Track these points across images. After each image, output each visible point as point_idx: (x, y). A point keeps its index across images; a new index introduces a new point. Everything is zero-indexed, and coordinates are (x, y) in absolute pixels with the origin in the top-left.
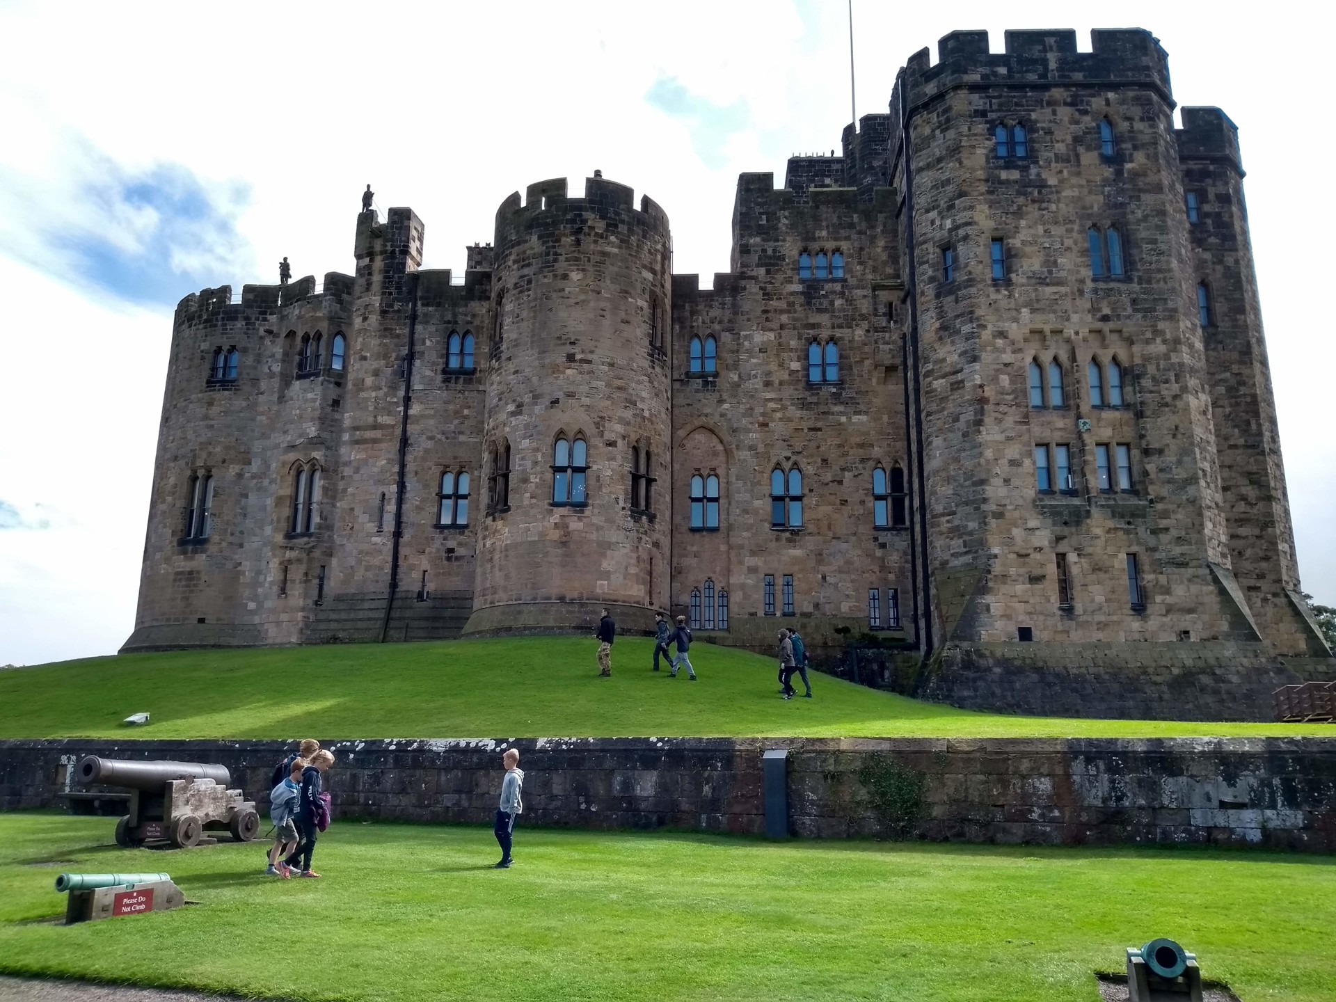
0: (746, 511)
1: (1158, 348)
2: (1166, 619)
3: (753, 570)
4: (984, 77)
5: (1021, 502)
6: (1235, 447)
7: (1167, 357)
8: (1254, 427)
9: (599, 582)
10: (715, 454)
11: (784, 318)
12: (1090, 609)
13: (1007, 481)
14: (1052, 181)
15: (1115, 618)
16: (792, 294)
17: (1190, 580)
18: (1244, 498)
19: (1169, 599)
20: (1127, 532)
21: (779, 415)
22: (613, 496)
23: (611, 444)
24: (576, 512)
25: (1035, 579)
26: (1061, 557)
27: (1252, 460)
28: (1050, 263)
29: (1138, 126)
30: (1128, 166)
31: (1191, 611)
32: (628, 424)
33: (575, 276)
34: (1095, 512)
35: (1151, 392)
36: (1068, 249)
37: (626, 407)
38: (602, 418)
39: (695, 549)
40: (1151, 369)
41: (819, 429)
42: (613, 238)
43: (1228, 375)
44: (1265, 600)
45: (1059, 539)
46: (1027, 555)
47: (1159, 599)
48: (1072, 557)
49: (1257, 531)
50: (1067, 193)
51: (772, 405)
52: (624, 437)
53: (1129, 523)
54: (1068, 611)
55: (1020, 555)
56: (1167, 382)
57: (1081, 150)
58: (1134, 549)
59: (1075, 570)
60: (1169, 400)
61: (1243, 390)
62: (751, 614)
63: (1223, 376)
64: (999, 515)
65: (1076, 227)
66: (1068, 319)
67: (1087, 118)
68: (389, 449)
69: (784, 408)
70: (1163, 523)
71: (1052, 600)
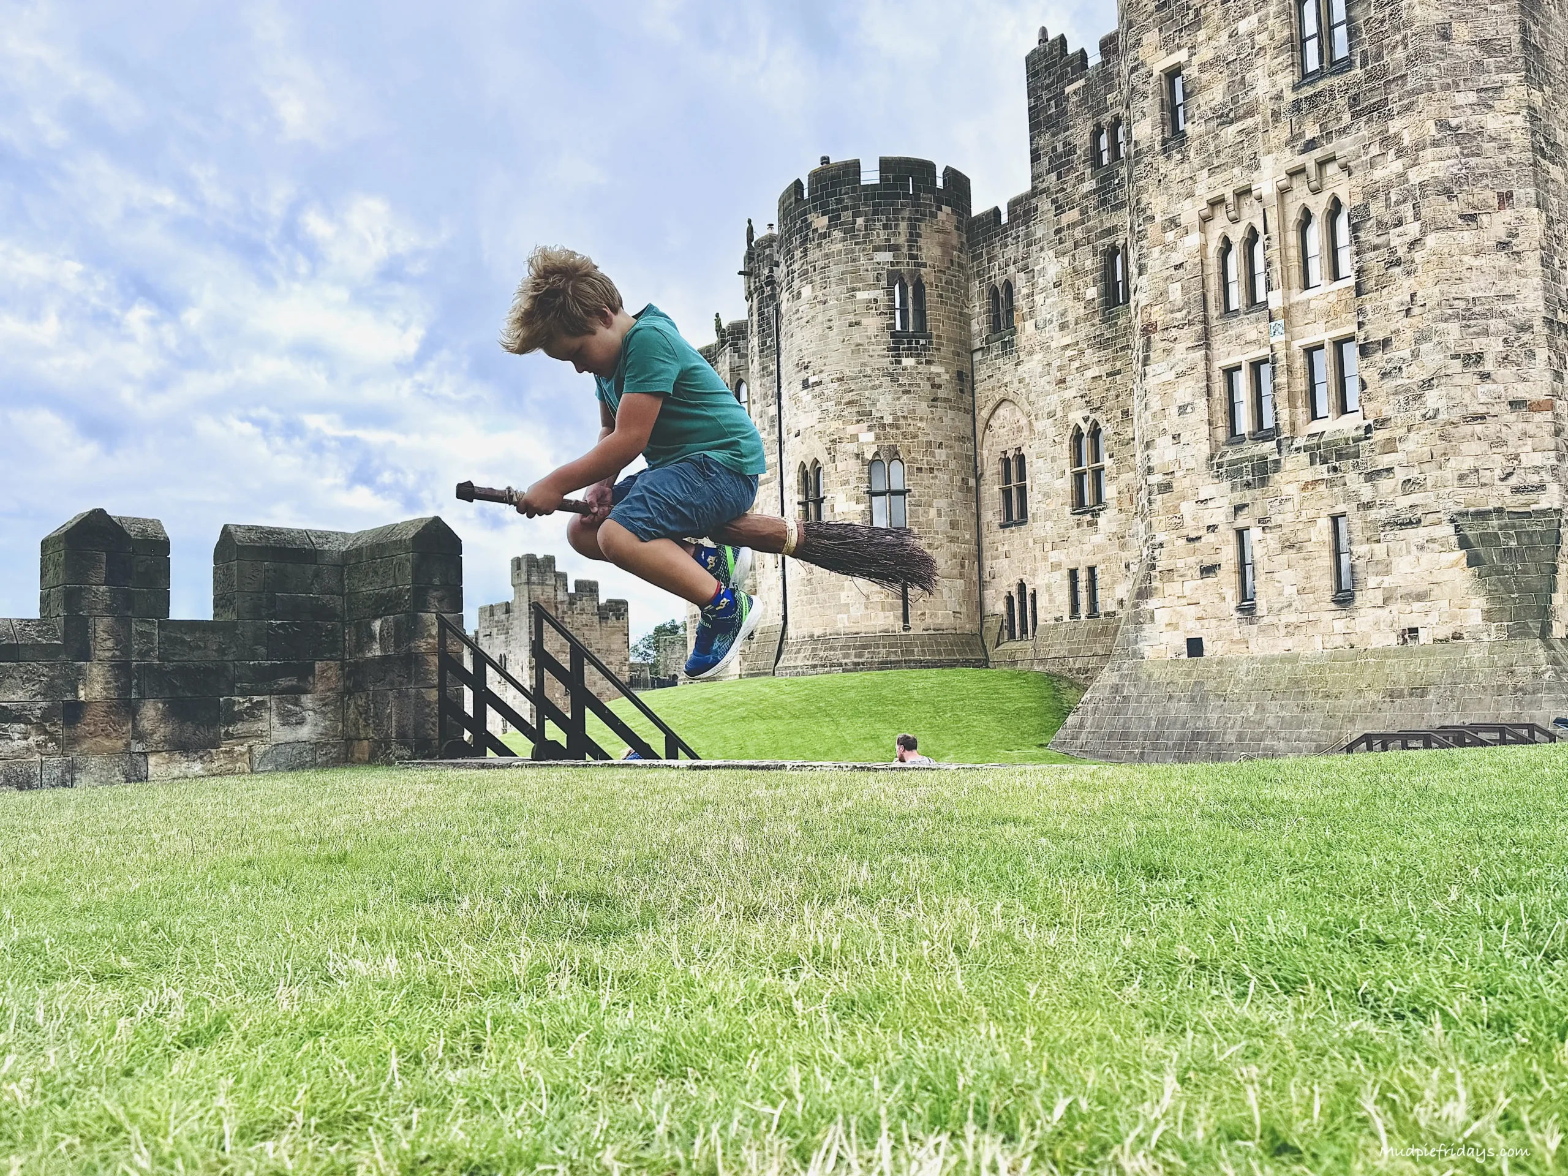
1: (1390, 167)
2: (1383, 613)
3: (1055, 567)
5: (1193, 465)
7: (1402, 179)
9: (839, 616)
10: (1020, 430)
11: (1078, 232)
12: (1277, 606)
13: (1176, 438)
15: (1310, 617)
16: (1085, 196)
17: (1421, 548)
19: (1388, 581)
20: (1330, 483)
21: (1077, 364)
25: (1208, 571)
26: (1240, 533)
28: (1236, 85)
31: (1420, 597)
34: (1288, 462)
35: (1376, 248)
36: (1261, 51)
38: (833, 441)
39: (1006, 548)
41: (1119, 372)
42: (835, 234)
45: (1238, 509)
46: (1198, 538)
48: (1254, 534)
51: (1068, 353)
52: (858, 456)
53: (1335, 469)
54: (1248, 612)
55: (1190, 540)
56: (1400, 222)
58: (1339, 508)
59: (1257, 552)
60: (1402, 253)
62: (1057, 620)
64: (1166, 487)
66: (1258, 167)
69: (1082, 352)
70: (1384, 461)
71: (1229, 598)
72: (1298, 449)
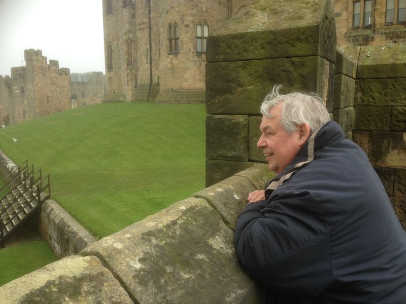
22: (188, 48)
23: (187, 26)
32: (194, 15)
38: (183, 15)
52: (192, 22)
72: (381, 34)
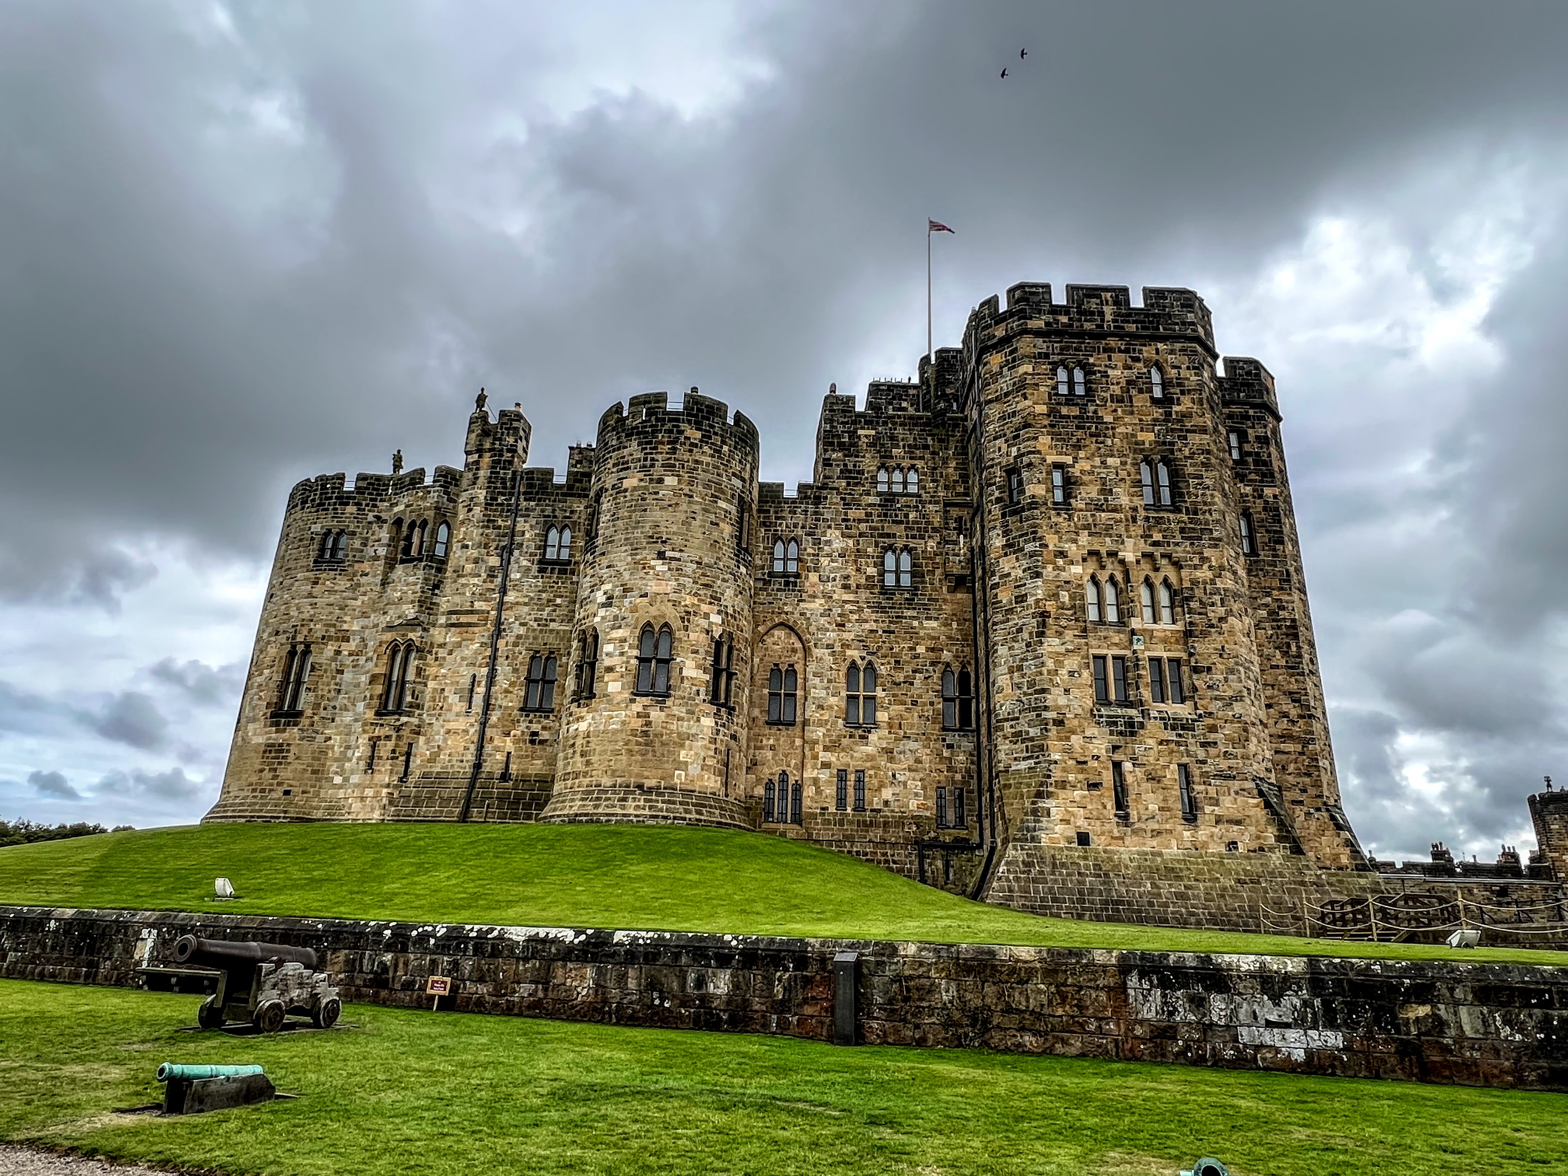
0: (821, 707)
1: (1204, 574)
2: (1216, 830)
3: (826, 765)
4: (1047, 324)
5: (1080, 711)
6: (1277, 667)
7: (1213, 583)
8: (1294, 648)
9: (677, 772)
10: (794, 651)
11: (863, 526)
12: (1144, 817)
13: (1067, 691)
14: (1108, 419)
15: (1168, 827)
16: (870, 505)
17: (1237, 793)
18: (1285, 715)
19: (1217, 810)
20: (1178, 744)
21: (856, 617)
22: (695, 688)
24: (658, 702)
25: (1094, 786)
26: (1117, 766)
27: (1293, 680)
28: (1106, 491)
29: (1184, 373)
30: (1176, 408)
31: (1238, 822)
33: (670, 481)
34: (1150, 725)
35: (1200, 614)
36: (1122, 480)
37: (711, 603)
38: (688, 613)
39: (771, 742)
40: (1199, 593)
41: (893, 632)
42: (706, 448)
43: (1269, 599)
44: (1308, 814)
45: (1115, 748)
46: (1085, 763)
47: (1208, 809)
48: (1127, 766)
49: (1299, 747)
50: (1120, 430)
51: (848, 607)
53: (1180, 735)
54: (1125, 819)
55: (1079, 763)
56: (1213, 605)
57: (1133, 392)
58: (1185, 760)
59: (1129, 779)
60: (1214, 621)
61: (1283, 614)
62: (823, 809)
63: (1264, 601)
64: (1059, 723)
65: (1129, 461)
66: (1123, 543)
67: (1141, 365)
68: (482, 634)
69: (860, 610)
70: (1212, 737)
71: (1109, 807)
